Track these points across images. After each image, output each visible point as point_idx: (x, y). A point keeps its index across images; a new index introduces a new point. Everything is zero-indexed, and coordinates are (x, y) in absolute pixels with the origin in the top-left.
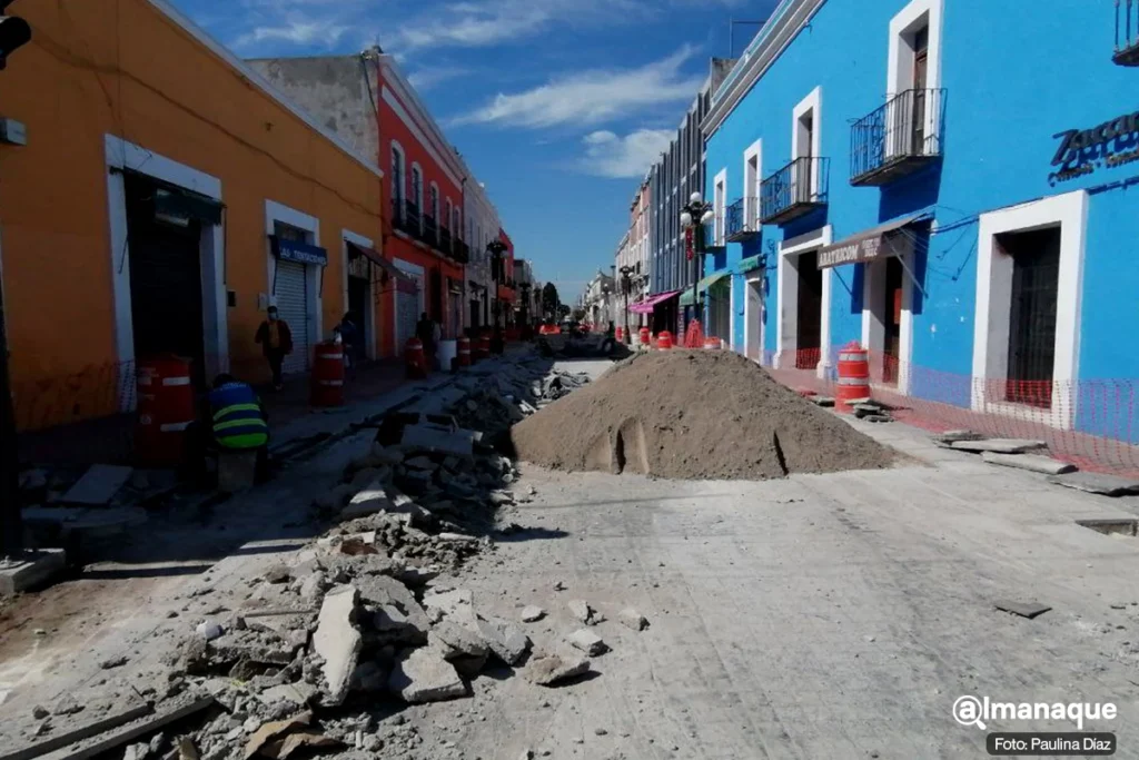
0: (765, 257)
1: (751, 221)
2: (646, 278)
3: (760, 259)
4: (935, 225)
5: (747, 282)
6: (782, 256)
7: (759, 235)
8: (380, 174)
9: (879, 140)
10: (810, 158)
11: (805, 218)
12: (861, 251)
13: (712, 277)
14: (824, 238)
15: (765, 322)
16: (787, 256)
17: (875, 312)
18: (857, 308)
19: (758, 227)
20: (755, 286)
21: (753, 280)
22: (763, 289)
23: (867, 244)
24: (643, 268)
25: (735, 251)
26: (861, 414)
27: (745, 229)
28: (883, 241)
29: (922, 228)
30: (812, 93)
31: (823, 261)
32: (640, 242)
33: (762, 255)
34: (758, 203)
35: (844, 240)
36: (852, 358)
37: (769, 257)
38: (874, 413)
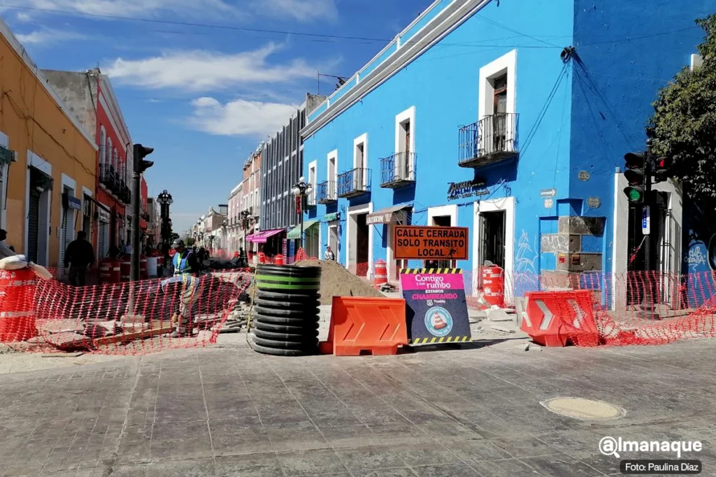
0: (340, 214)
1: (332, 194)
2: (257, 218)
3: (337, 215)
4: (413, 209)
5: (329, 227)
6: (349, 216)
7: (336, 202)
8: (97, 148)
9: (391, 169)
10: (363, 169)
11: (360, 198)
12: (384, 219)
13: (308, 223)
14: (369, 208)
15: (340, 250)
16: (351, 215)
17: (391, 248)
18: (385, 245)
19: (335, 198)
20: (334, 230)
21: (332, 226)
22: (338, 232)
23: (387, 216)
24: (254, 211)
25: (321, 209)
26: (383, 289)
27: (328, 198)
28: (393, 214)
29: (408, 210)
30: (363, 135)
31: (368, 221)
32: (252, 193)
33: (338, 213)
34: (336, 184)
35: (378, 212)
36: (380, 266)
37: (342, 214)
38: (388, 289)
